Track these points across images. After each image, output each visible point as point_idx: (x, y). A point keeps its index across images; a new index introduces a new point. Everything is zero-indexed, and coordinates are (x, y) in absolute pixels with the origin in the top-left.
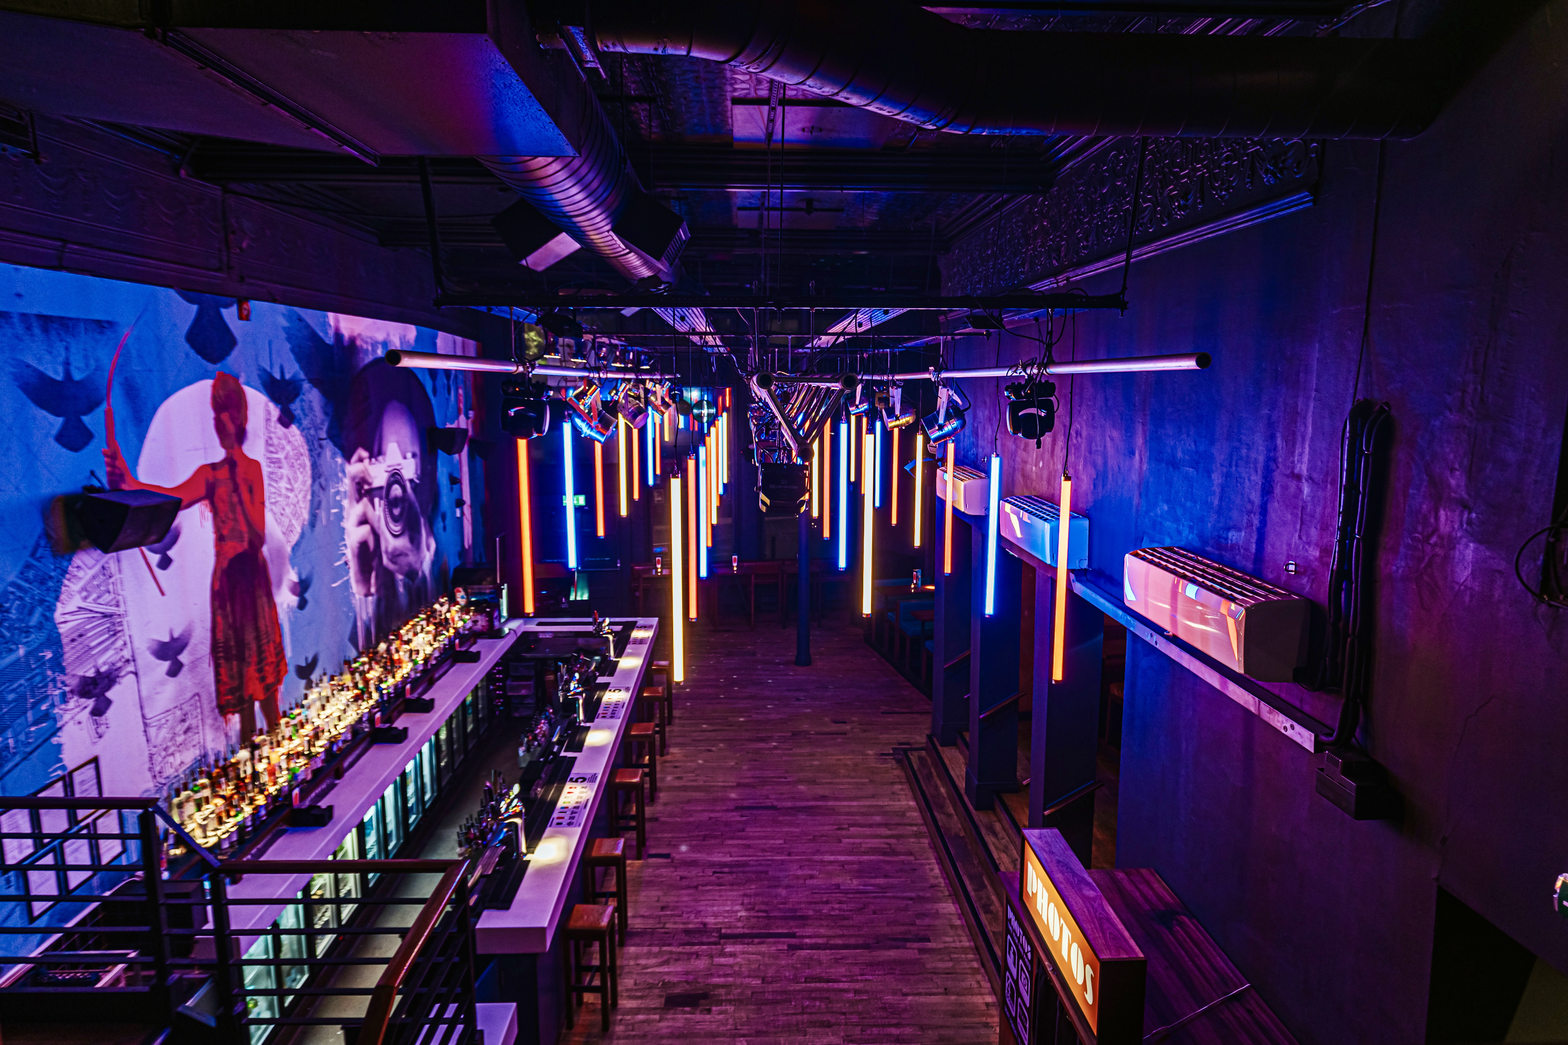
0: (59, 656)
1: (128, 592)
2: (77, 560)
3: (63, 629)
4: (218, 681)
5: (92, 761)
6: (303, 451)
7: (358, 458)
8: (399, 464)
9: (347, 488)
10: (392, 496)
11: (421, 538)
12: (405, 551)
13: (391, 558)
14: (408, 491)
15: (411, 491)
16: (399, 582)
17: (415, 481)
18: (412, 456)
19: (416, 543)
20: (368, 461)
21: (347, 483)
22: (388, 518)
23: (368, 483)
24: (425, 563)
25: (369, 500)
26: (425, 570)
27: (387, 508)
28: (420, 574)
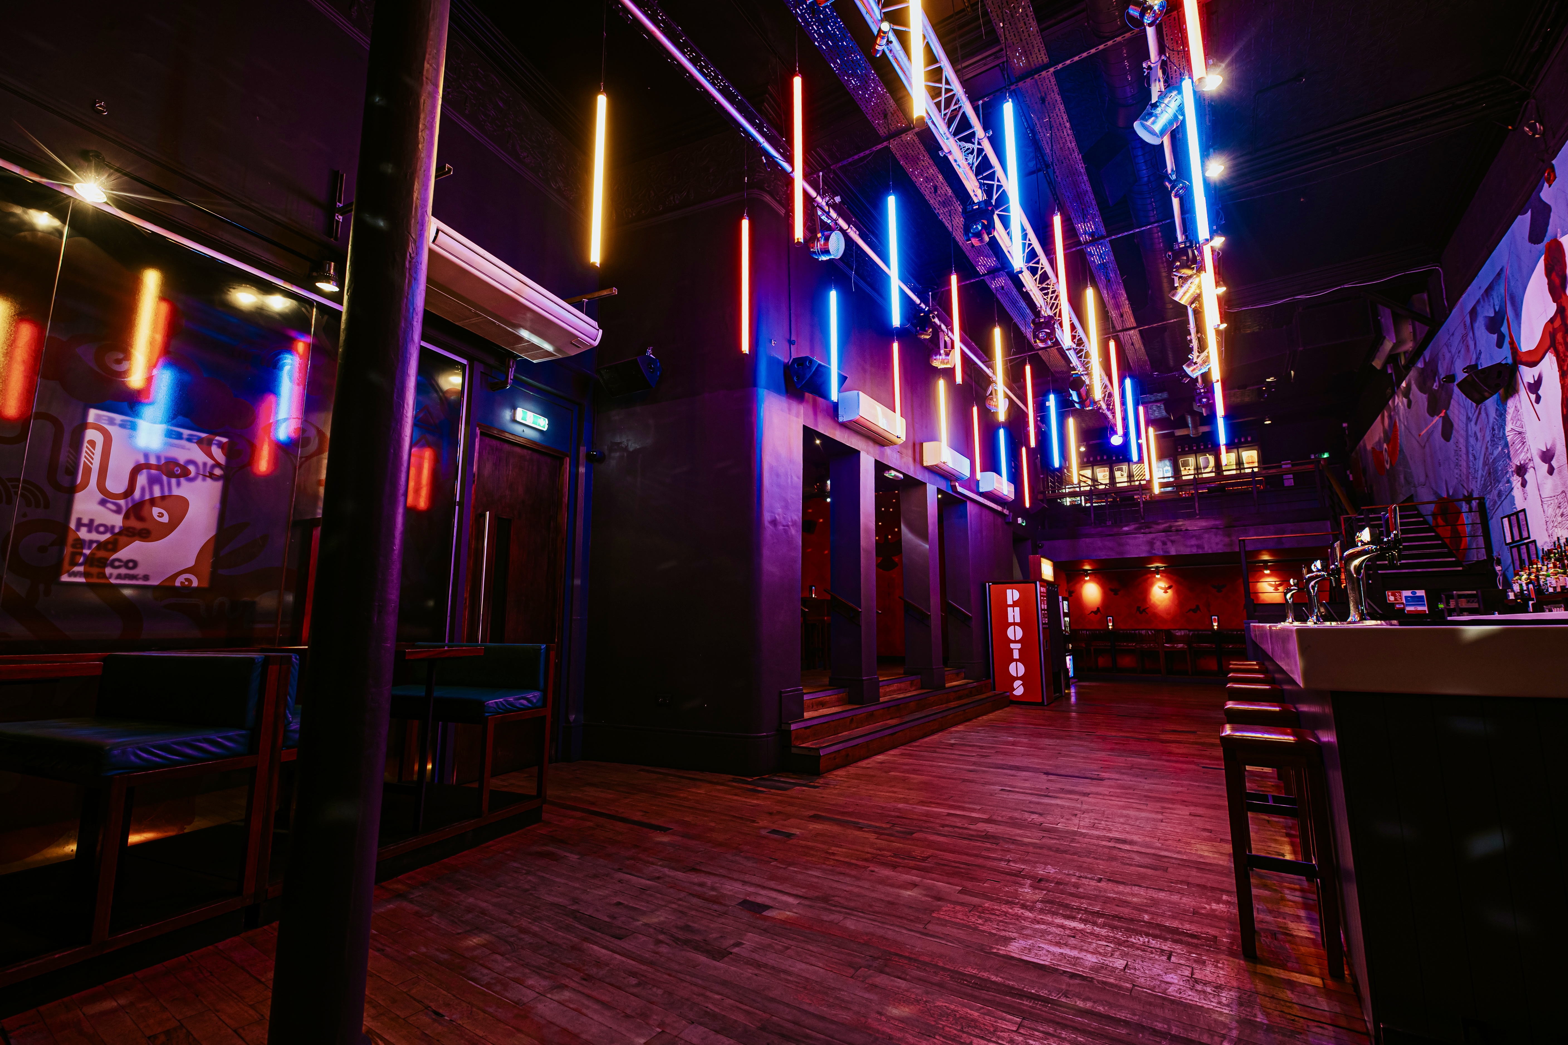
1: (1525, 419)
5: (1524, 510)
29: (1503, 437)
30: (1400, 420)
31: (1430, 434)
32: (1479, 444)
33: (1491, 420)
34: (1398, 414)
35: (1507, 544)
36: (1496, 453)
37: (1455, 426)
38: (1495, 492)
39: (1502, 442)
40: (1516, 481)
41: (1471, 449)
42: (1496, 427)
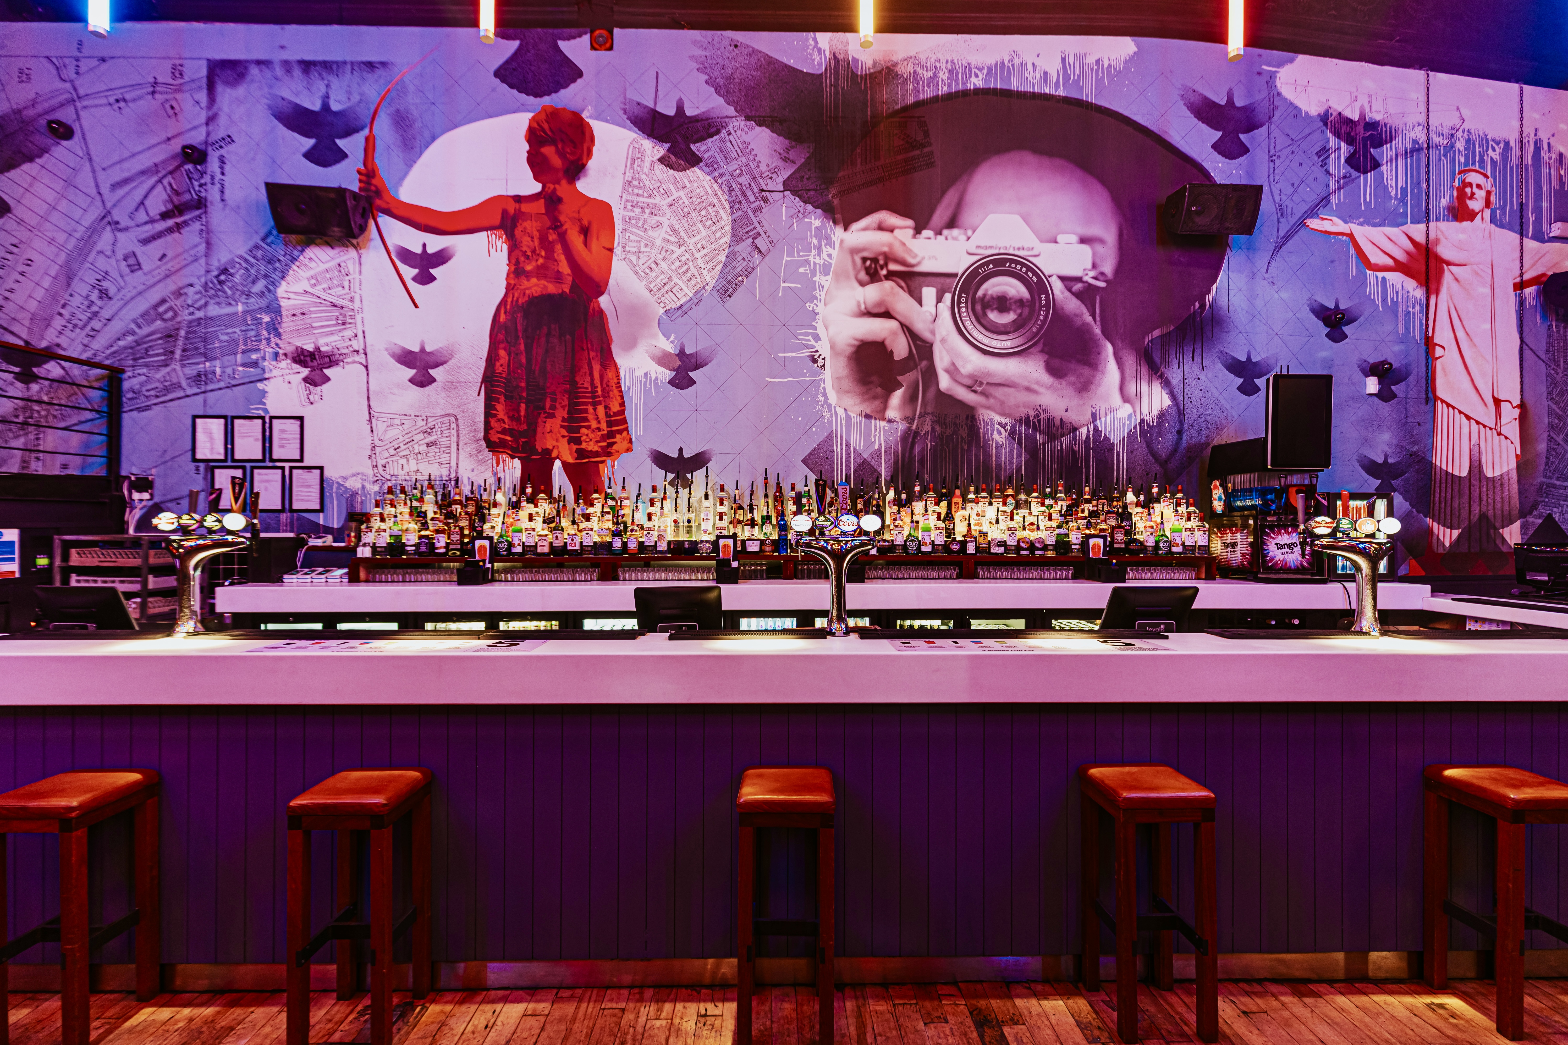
0: (276, 321)
1: (365, 292)
2: (311, 254)
3: (284, 302)
4: (489, 414)
5: (300, 419)
6: (715, 201)
7: (875, 225)
8: (1026, 246)
9: (833, 262)
10: (990, 292)
11: (1099, 375)
12: (1026, 384)
13: (969, 382)
14: (1057, 292)
15: (1067, 294)
16: (992, 425)
17: (1087, 282)
18: (1083, 240)
19: (1072, 379)
20: (911, 232)
21: (833, 255)
22: (968, 323)
23: (903, 263)
24: (1108, 418)
25: (901, 287)
26: (1108, 429)
27: (966, 307)
28: (1084, 431)
29: (262, 295)
32: (140, 277)
33: (222, 255)
35: (197, 459)
36: (216, 309)
37: (21, 214)
38: (180, 370)
39: (256, 301)
40: (285, 371)
41: (87, 275)
42: (238, 272)
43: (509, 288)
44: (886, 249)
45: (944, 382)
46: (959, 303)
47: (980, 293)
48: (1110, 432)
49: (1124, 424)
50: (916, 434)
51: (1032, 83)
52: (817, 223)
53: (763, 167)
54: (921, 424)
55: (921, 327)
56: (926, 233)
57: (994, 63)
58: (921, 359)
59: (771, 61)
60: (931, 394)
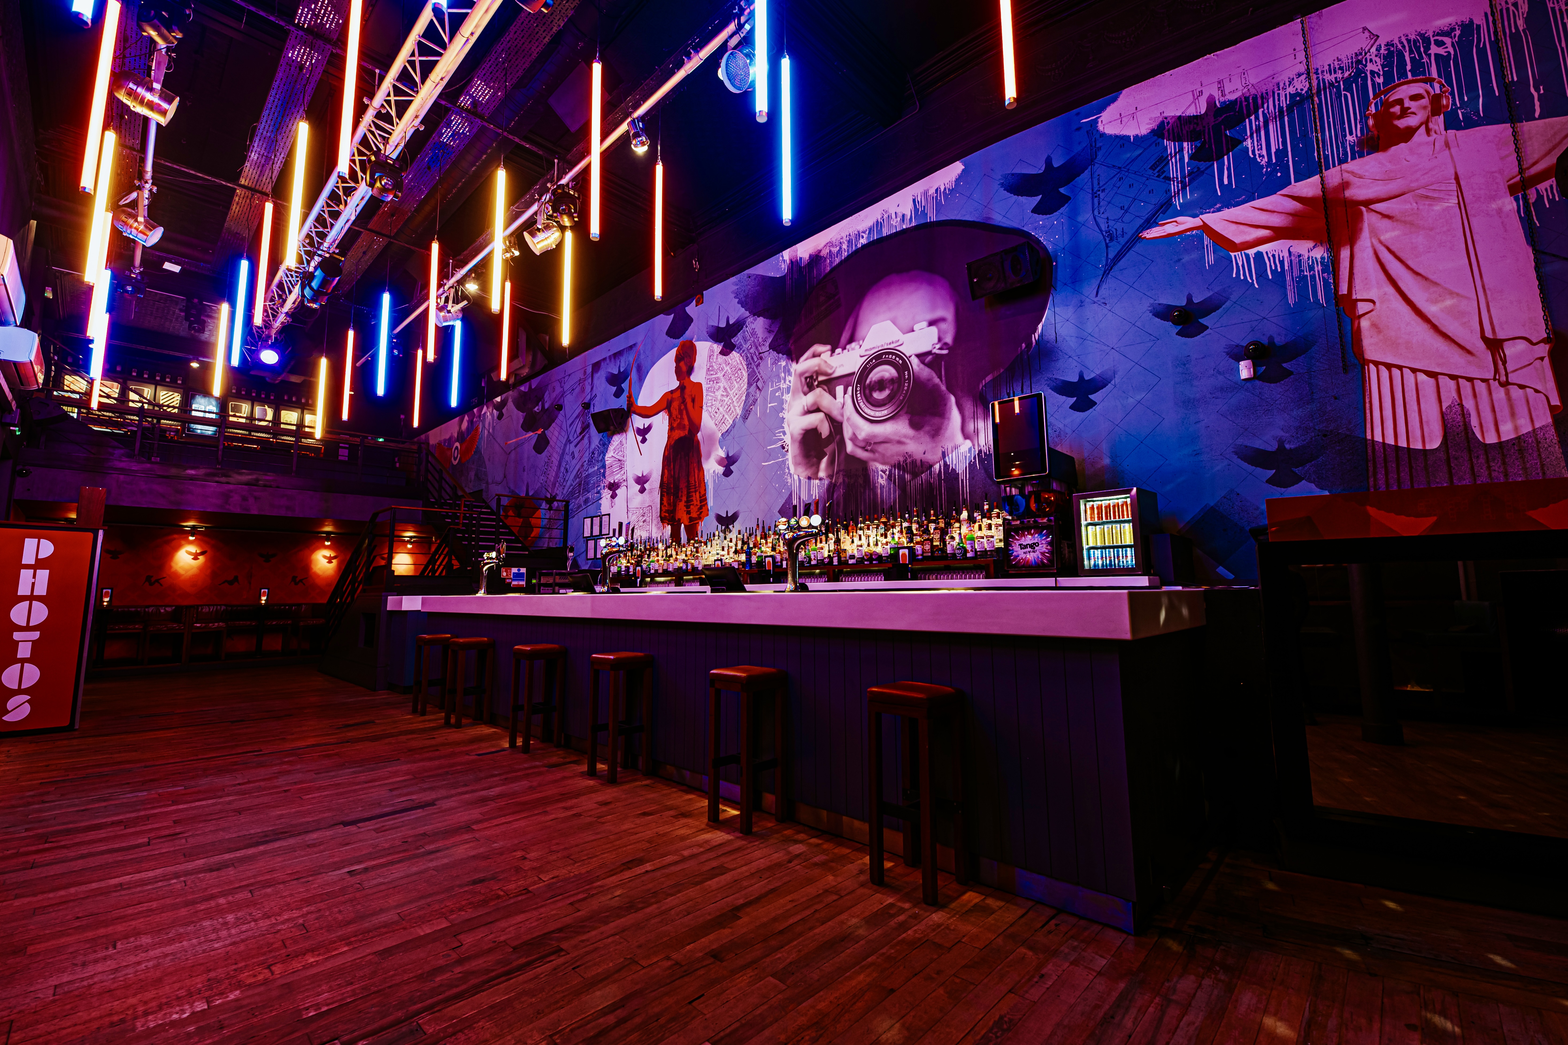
0: (605, 472)
1: (628, 452)
2: (613, 439)
3: (607, 463)
4: (661, 504)
5: (609, 515)
6: (741, 367)
7: (811, 355)
8: (894, 341)
9: (791, 385)
10: (874, 379)
11: (946, 422)
12: (897, 438)
13: (863, 444)
14: (915, 367)
15: (922, 366)
16: (878, 472)
17: (935, 353)
18: (931, 323)
19: (927, 428)
20: (829, 353)
21: (792, 380)
22: (861, 404)
23: (825, 374)
24: (954, 453)
25: (825, 390)
26: (954, 462)
27: (860, 393)
28: (937, 466)
29: (601, 460)
30: (484, 426)
31: (519, 445)
32: (574, 462)
33: (593, 446)
34: (484, 421)
35: (584, 537)
36: (591, 470)
37: (551, 443)
38: (582, 499)
39: (600, 464)
40: (606, 494)
41: (564, 464)
42: (596, 453)
43: (669, 437)
44: (817, 368)
45: (850, 447)
46: (856, 391)
47: (868, 381)
48: (956, 465)
49: (966, 457)
50: (835, 485)
51: (896, 225)
52: (783, 363)
53: (760, 340)
54: (837, 478)
55: (835, 413)
56: (838, 350)
57: (872, 224)
58: (836, 435)
59: (763, 278)
60: (843, 456)
